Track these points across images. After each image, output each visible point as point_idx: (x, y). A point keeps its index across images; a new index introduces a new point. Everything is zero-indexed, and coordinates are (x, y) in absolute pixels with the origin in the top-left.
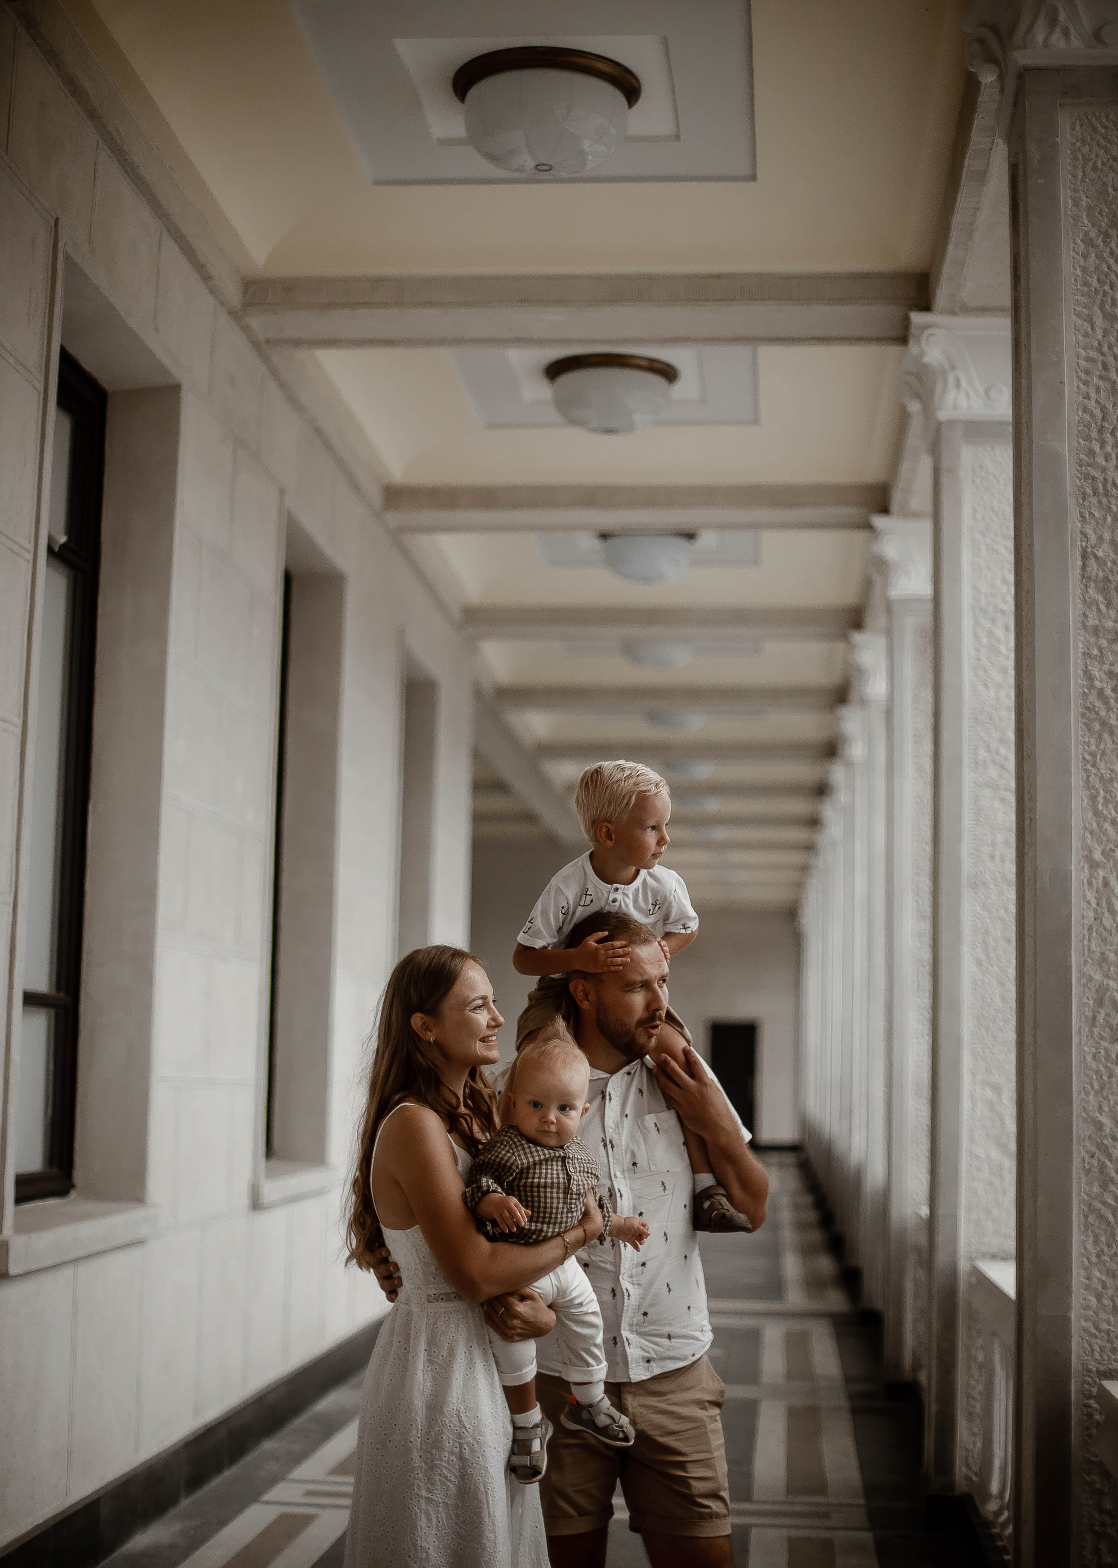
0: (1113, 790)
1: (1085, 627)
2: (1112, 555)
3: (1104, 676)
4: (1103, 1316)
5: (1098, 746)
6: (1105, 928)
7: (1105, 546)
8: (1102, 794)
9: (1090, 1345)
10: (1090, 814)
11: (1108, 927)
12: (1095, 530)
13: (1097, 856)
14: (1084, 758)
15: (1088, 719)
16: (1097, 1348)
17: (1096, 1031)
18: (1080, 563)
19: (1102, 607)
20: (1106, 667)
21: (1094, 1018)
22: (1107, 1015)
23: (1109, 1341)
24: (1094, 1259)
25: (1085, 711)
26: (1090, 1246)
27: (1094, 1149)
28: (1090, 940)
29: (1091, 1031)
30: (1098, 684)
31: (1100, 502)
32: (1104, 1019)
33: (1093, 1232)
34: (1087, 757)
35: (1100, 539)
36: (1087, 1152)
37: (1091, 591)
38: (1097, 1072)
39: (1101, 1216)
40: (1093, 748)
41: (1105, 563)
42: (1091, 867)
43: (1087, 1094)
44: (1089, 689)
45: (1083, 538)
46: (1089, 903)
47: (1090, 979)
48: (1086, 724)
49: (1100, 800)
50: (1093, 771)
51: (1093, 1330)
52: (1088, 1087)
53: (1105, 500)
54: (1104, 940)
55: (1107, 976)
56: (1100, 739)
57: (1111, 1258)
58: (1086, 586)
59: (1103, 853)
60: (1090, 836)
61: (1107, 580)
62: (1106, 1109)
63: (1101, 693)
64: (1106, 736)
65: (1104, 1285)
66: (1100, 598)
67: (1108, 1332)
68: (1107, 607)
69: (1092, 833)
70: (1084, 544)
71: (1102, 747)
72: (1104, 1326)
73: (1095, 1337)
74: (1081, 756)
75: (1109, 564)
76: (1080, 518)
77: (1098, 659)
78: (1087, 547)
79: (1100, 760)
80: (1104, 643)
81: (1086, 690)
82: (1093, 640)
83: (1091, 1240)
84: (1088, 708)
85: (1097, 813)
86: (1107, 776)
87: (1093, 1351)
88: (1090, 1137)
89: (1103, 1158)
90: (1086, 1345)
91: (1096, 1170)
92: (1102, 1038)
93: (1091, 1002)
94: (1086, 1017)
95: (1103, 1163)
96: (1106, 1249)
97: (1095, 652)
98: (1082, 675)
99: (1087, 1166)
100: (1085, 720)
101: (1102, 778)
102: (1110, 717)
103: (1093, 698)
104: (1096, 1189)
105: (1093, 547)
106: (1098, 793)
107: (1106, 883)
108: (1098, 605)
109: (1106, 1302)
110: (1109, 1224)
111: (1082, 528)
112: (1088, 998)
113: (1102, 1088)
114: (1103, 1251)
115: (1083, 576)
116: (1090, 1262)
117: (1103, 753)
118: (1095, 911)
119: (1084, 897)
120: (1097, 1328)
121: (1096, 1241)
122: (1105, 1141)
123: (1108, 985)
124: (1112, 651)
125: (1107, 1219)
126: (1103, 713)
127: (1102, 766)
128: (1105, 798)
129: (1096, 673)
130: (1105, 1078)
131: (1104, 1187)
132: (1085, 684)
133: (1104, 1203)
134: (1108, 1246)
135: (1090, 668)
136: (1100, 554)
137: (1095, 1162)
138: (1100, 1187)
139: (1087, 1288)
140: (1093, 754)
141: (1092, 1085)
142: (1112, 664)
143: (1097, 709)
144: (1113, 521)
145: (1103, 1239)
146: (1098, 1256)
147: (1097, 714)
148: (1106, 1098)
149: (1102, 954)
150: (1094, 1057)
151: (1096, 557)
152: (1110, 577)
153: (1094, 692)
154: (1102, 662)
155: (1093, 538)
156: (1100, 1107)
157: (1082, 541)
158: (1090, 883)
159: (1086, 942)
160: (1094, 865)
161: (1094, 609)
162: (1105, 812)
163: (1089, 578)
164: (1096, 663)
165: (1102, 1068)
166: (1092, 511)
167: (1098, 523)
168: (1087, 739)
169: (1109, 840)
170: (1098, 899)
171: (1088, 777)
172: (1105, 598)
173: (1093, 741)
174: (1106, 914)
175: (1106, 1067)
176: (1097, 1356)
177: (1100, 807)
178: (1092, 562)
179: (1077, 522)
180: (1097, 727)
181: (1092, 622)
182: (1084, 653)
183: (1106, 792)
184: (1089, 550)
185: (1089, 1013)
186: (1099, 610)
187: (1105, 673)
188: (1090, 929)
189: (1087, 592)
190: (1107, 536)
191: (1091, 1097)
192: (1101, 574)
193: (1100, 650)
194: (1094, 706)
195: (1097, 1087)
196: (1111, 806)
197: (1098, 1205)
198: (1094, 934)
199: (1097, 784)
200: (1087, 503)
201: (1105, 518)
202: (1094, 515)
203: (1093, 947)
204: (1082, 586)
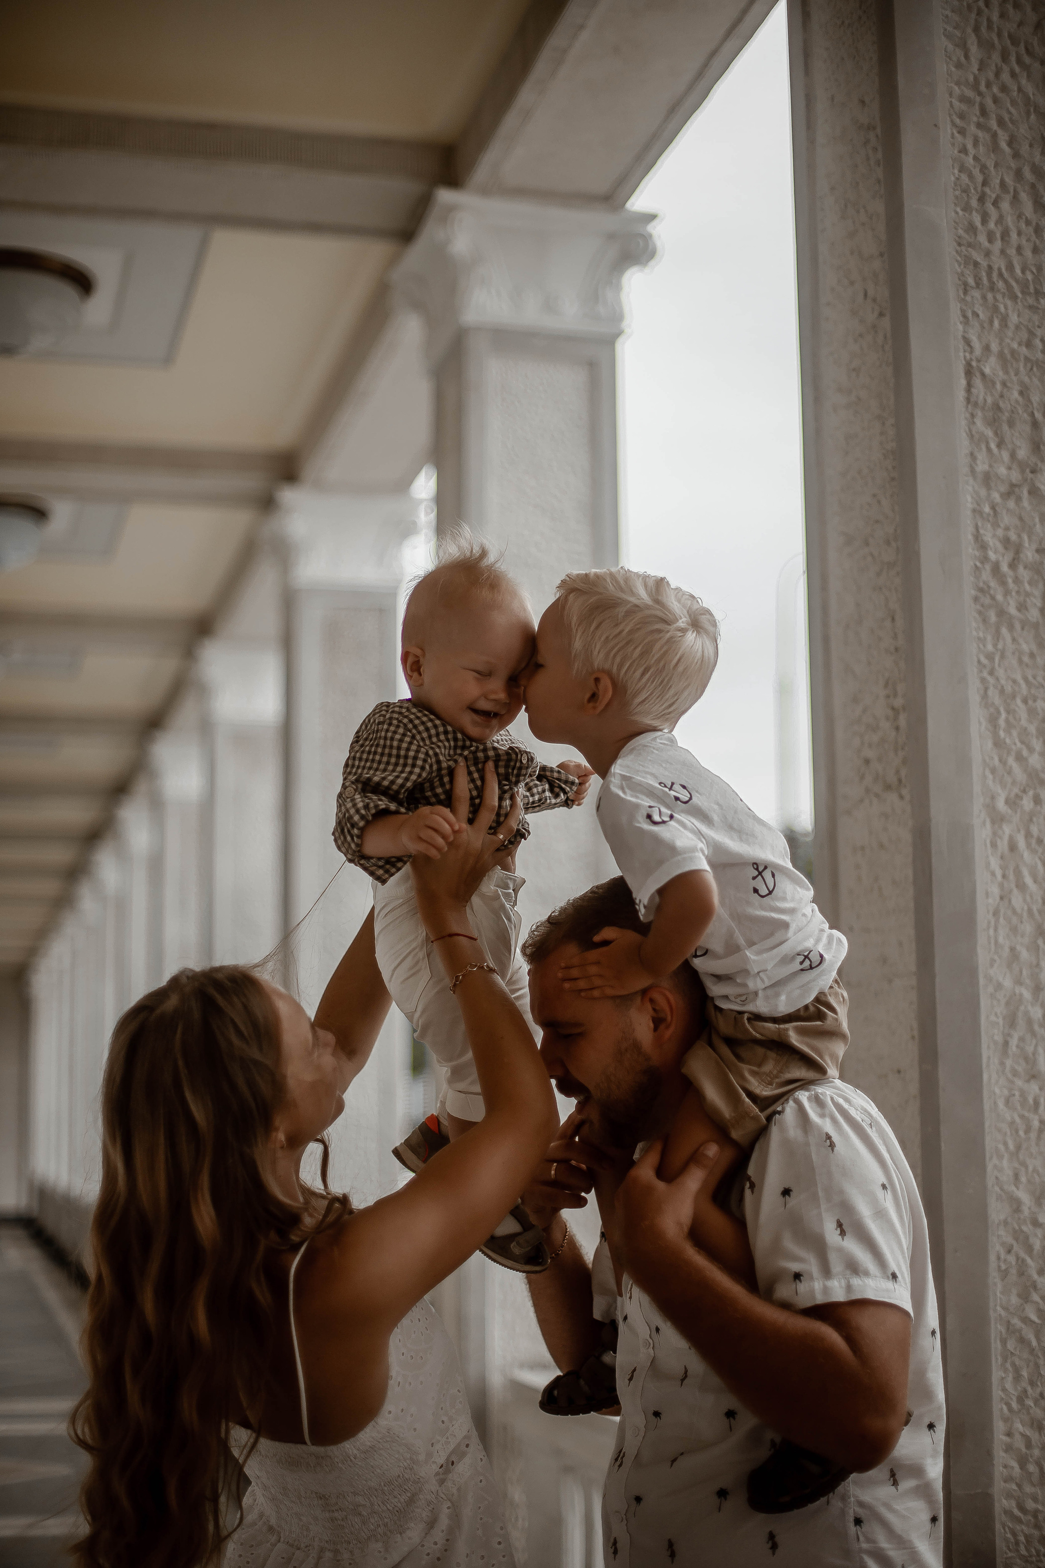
0: (1017, 709)
1: (973, 471)
2: (1001, 373)
3: (1000, 546)
4: (1028, 1489)
5: (995, 646)
6: (1014, 912)
7: (993, 360)
8: (1004, 715)
9: (1014, 1534)
10: (990, 744)
11: (1019, 910)
12: (979, 338)
13: (1001, 805)
14: (979, 662)
15: (982, 606)
16: (1022, 1538)
17: (1009, 1063)
18: (963, 382)
19: (993, 446)
20: (1000, 532)
21: (1006, 1043)
22: (1022, 1039)
23: (1037, 1526)
24: (1014, 1405)
25: (979, 594)
26: (1009, 1386)
27: (1010, 1240)
28: (996, 930)
29: (1002, 1064)
30: (992, 556)
31: (984, 297)
32: (1017, 1046)
33: (1013, 1364)
34: (984, 661)
35: (987, 348)
36: (1003, 1244)
37: (979, 422)
38: (1012, 1123)
39: (1022, 1341)
40: (990, 647)
41: (994, 383)
42: (993, 822)
43: (1000, 1157)
44: (982, 563)
45: (966, 348)
46: (993, 874)
47: (999, 986)
48: (980, 613)
49: (1002, 722)
50: (991, 680)
51: (1016, 1512)
52: (1001, 1147)
53: (990, 296)
54: (1014, 930)
55: (1019, 982)
56: (997, 636)
57: (1036, 1402)
58: (973, 416)
59: (1007, 802)
60: (990, 777)
61: (997, 408)
62: (1023, 1179)
63: (996, 569)
64: (1004, 631)
65: (1029, 1445)
66: (989, 433)
67: (1036, 1514)
68: (999, 446)
69: (993, 771)
70: (967, 355)
71: (1000, 646)
72: (1030, 1505)
73: (1020, 1521)
74: (975, 659)
75: (999, 386)
76: (961, 319)
77: (990, 519)
78: (971, 359)
79: (999, 665)
80: (996, 496)
81: (978, 564)
82: (983, 492)
83: (1010, 1378)
84: (981, 590)
85: (998, 744)
86: (1009, 689)
87: (1017, 1543)
88: (1006, 1223)
89: (1022, 1254)
90: (1009, 1535)
91: (1014, 1271)
92: (1015, 1073)
93: (1001, 1021)
94: (995, 1043)
95: (1023, 1261)
96: (1029, 1389)
97: (987, 509)
98: (972, 542)
99: (1003, 1267)
100: (978, 607)
101: (1002, 691)
102: (1009, 604)
103: (986, 574)
104: (1014, 1300)
105: (978, 361)
106: (999, 712)
107: (1013, 847)
108: (987, 443)
109: (1032, 1468)
110: (1032, 1351)
111: (964, 332)
112: (996, 1014)
113: (1018, 1148)
114: (1025, 1391)
115: (968, 400)
116: (1010, 1409)
117: (1003, 656)
118: (1001, 885)
119: (988, 864)
120: (1021, 1508)
121: (1018, 1378)
122: (1024, 1228)
123: (1021, 995)
124: (1008, 510)
125: (1029, 1344)
126: (999, 597)
127: (1000, 673)
128: (1007, 721)
130: (1021, 1133)
131: (1025, 1297)
132: (977, 554)
133: (1026, 1320)
134: (1032, 1383)
135: (982, 531)
136: (987, 371)
137: (1012, 1259)
138: (1019, 1296)
139: (1009, 1448)
140: (990, 657)
141: (1005, 1144)
142: (1007, 529)
143: (992, 592)
144: (1000, 325)
145: (1025, 1373)
146: (1020, 1400)
147: (993, 598)
148: (1024, 1164)
149: (1012, 949)
150: (1007, 1102)
151: (983, 375)
152: (1001, 404)
153: (988, 567)
154: (996, 525)
155: (978, 348)
156: (1016, 1176)
157: (965, 351)
158: (994, 845)
159: (991, 932)
160: (997, 819)
161: (983, 447)
162: (1008, 741)
163: (976, 404)
164: (989, 526)
165: (1018, 1120)
166: (975, 310)
167: (983, 327)
168: (981, 635)
169: (1014, 783)
170: (1004, 868)
171: (986, 689)
172: (996, 434)
173: (989, 638)
174: (1015, 891)
175: (1022, 1117)
176: (1023, 1552)
177: (1002, 734)
178: (978, 382)
179: (959, 324)
180: (993, 617)
181: (982, 466)
182: (974, 511)
183: (1008, 712)
184: (974, 364)
185: (999, 1038)
186: (989, 449)
187: (1000, 541)
188: (996, 913)
189: (974, 423)
190: (995, 347)
191: (1005, 1163)
192: (989, 400)
193: (993, 508)
194: (989, 587)
195: (1011, 1146)
196: (1015, 733)
197: (1016, 1321)
198: (1001, 920)
199: (997, 700)
200: (968, 298)
201: (991, 322)
202: (978, 316)
203: (1001, 940)
204: (968, 415)
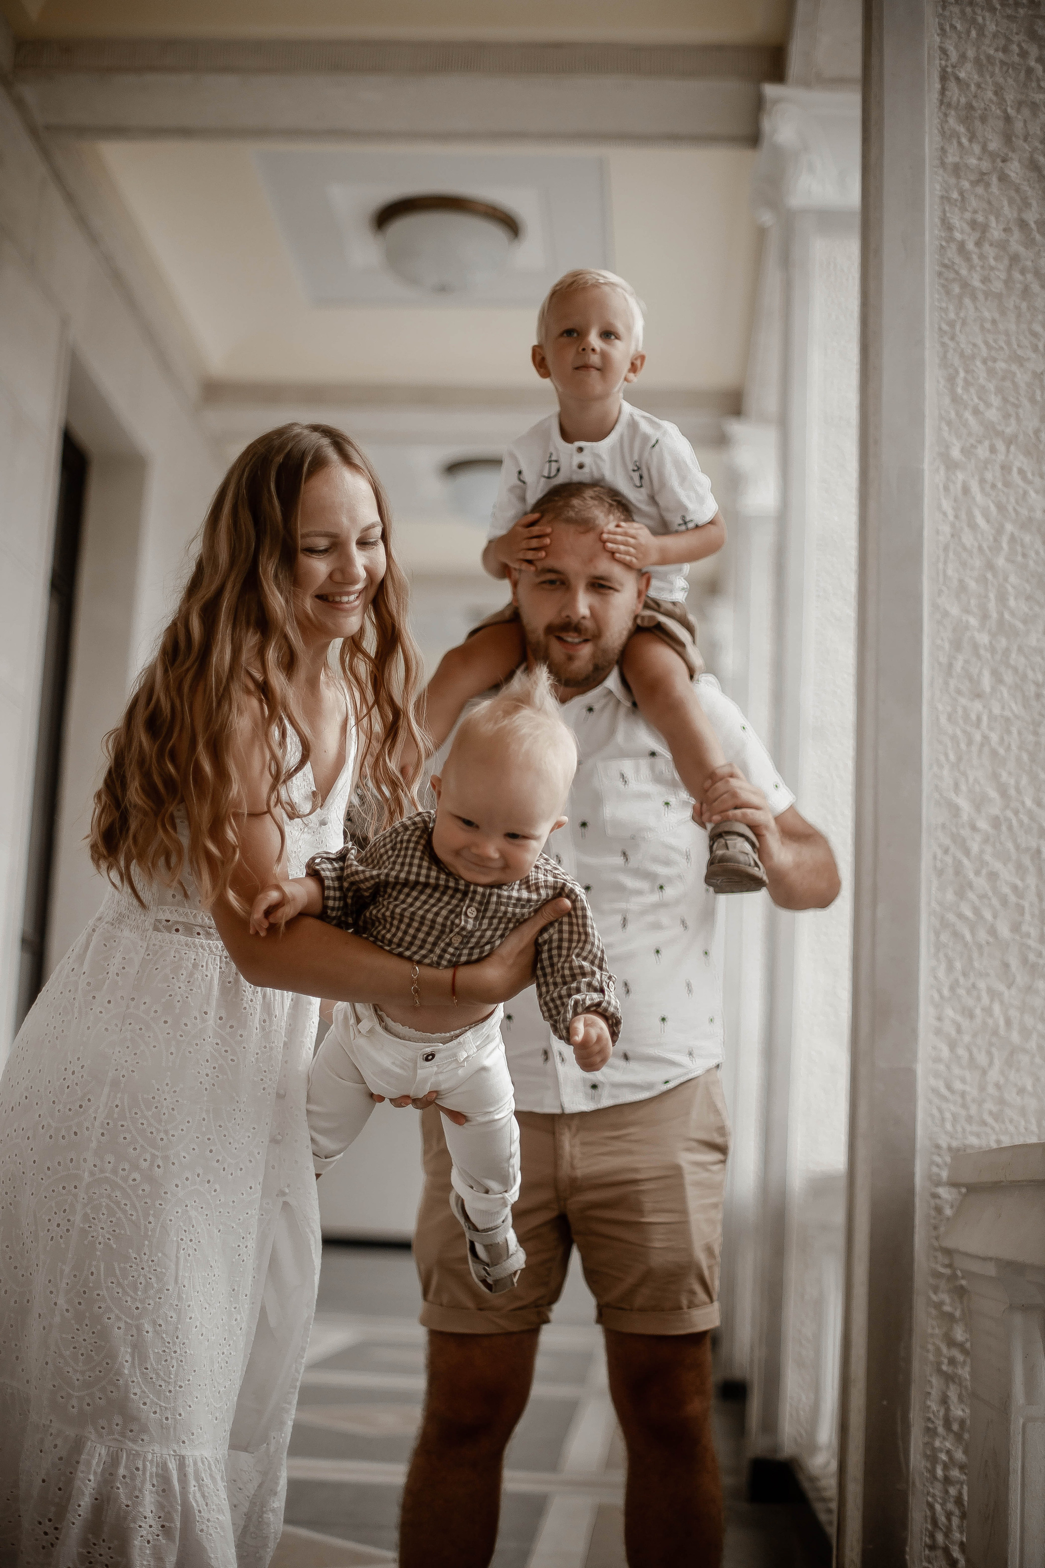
0: (976, 370)
1: (943, 164)
2: (976, 77)
3: (967, 228)
4: (956, 1071)
5: (957, 314)
6: (965, 548)
7: (969, 66)
8: (962, 374)
9: (940, 1110)
10: (947, 400)
11: (968, 545)
12: (956, 47)
13: (956, 453)
14: (940, 329)
15: (946, 279)
16: (948, 1115)
17: (953, 683)
18: (938, 86)
19: (964, 141)
20: (968, 215)
21: (950, 665)
22: (967, 662)
23: (964, 1106)
24: (946, 992)
25: (943, 270)
26: (941, 974)
27: (947, 841)
28: (945, 563)
29: (946, 683)
30: (958, 235)
31: (963, 12)
32: (963, 668)
33: (946, 955)
34: (945, 327)
35: (963, 57)
36: (940, 846)
37: (952, 121)
38: (954, 738)
39: (956, 934)
40: (952, 316)
41: (968, 86)
42: (948, 468)
43: (941, 767)
44: (947, 242)
45: (942, 56)
46: (945, 514)
47: (946, 614)
48: (943, 286)
49: (960, 382)
50: (951, 344)
51: (944, 1091)
52: (942, 758)
53: (968, 10)
54: (964, 564)
55: (967, 611)
56: (960, 306)
58: (946, 115)
59: (963, 450)
60: (946, 428)
61: (970, 107)
62: (964, 788)
63: (962, 248)
64: (967, 301)
65: (960, 1029)
66: (962, 129)
67: (963, 1094)
68: (971, 140)
69: (949, 423)
70: (943, 63)
71: (962, 315)
72: (958, 1086)
73: (949, 1101)
74: (936, 326)
75: (973, 88)
76: (939, 31)
77: (958, 204)
78: (946, 66)
79: (961, 331)
80: (966, 185)
81: (944, 244)
82: (952, 181)
83: (943, 967)
84: (945, 266)
85: (955, 399)
86: (968, 351)
87: (943, 1120)
88: (944, 826)
89: (960, 855)
90: (937, 1112)
91: (950, 871)
92: (959, 692)
93: (947, 646)
94: (940, 664)
95: (960, 862)
96: (961, 979)
97: (955, 195)
98: (939, 224)
99: (940, 866)
100: (942, 281)
101: (962, 355)
102: (972, 277)
103: (952, 252)
104: (950, 896)
105: (954, 67)
106: (957, 372)
107: (966, 490)
108: (959, 138)
109: (961, 1051)
110: (966, 944)
111: (941, 43)
112: (942, 640)
113: (960, 759)
114: (957, 981)
115: (941, 102)
116: (942, 997)
117: (964, 323)
118: (953, 526)
119: (939, 507)
120: (949, 1087)
121: (950, 968)
122: (962, 832)
123: (967, 621)
124: (976, 196)
125: (963, 937)
126: (964, 272)
127: (962, 338)
128: (966, 380)
129: (956, 221)
130: (963, 746)
131: (960, 894)
132: (943, 235)
133: (961, 916)
134: (965, 975)
135: (948, 215)
136: (962, 75)
137: (949, 860)
138: (956, 893)
139: (938, 1032)
140: (952, 324)
141: (946, 755)
142: (975, 212)
143: (956, 267)
144: (978, 35)
145: (957, 965)
146: (952, 989)
147: (957, 273)
148: (964, 774)
149: (961, 581)
150: (950, 718)
151: (958, 79)
152: (975, 104)
153: (954, 246)
154: (963, 209)
155: (954, 56)
156: (958, 785)
157: (941, 59)
158: (946, 489)
159: (941, 566)
160: (951, 466)
161: (955, 142)
162: (965, 397)
163: (949, 105)
164: (956, 210)
165: (959, 733)
166: (954, 23)
167: (960, 38)
168: (944, 305)
169: (970, 434)
170: (956, 510)
171: (946, 352)
172: (968, 130)
173: (951, 307)
174: (966, 529)
175: (964, 732)
176: (948, 1126)
177: (959, 391)
178: (952, 85)
179: (936, 36)
180: (956, 289)
181: (951, 159)
182: (942, 197)
183: (967, 372)
184: (949, 70)
185: (944, 660)
186: (960, 143)
187: (968, 223)
188: (946, 549)
189: (947, 121)
190: (971, 54)
191: (946, 772)
192: (963, 100)
193: (961, 193)
194: (953, 263)
195: (952, 757)
196: (972, 390)
197: (951, 917)
198: (951, 555)
199: (957, 361)
200: (947, 13)
201: (968, 33)
202: (955, 28)
203: (950, 572)
204: (941, 115)
